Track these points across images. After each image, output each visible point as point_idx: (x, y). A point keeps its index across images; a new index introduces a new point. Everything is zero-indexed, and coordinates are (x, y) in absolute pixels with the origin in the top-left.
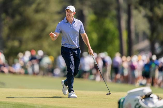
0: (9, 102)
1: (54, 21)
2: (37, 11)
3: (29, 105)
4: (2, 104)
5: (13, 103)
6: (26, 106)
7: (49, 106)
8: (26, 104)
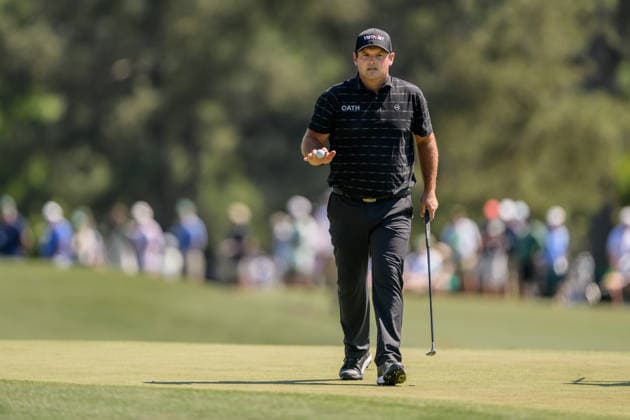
0: (404, 400)
1: (557, 92)
2: (494, 54)
3: (480, 410)
4: (380, 409)
5: (422, 405)
6: (471, 413)
7: (555, 414)
8: (468, 408)
